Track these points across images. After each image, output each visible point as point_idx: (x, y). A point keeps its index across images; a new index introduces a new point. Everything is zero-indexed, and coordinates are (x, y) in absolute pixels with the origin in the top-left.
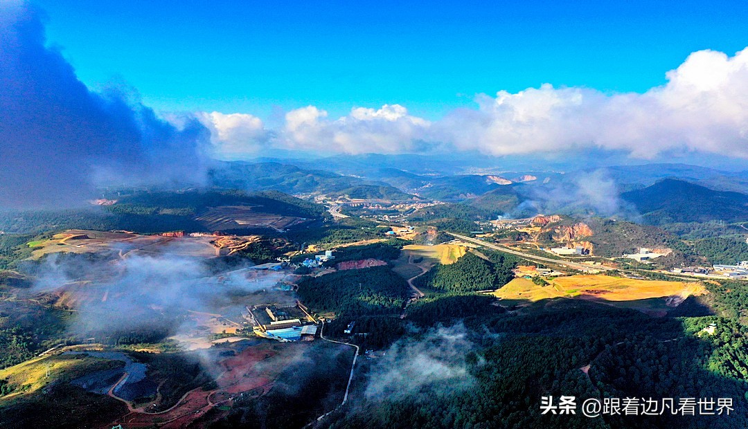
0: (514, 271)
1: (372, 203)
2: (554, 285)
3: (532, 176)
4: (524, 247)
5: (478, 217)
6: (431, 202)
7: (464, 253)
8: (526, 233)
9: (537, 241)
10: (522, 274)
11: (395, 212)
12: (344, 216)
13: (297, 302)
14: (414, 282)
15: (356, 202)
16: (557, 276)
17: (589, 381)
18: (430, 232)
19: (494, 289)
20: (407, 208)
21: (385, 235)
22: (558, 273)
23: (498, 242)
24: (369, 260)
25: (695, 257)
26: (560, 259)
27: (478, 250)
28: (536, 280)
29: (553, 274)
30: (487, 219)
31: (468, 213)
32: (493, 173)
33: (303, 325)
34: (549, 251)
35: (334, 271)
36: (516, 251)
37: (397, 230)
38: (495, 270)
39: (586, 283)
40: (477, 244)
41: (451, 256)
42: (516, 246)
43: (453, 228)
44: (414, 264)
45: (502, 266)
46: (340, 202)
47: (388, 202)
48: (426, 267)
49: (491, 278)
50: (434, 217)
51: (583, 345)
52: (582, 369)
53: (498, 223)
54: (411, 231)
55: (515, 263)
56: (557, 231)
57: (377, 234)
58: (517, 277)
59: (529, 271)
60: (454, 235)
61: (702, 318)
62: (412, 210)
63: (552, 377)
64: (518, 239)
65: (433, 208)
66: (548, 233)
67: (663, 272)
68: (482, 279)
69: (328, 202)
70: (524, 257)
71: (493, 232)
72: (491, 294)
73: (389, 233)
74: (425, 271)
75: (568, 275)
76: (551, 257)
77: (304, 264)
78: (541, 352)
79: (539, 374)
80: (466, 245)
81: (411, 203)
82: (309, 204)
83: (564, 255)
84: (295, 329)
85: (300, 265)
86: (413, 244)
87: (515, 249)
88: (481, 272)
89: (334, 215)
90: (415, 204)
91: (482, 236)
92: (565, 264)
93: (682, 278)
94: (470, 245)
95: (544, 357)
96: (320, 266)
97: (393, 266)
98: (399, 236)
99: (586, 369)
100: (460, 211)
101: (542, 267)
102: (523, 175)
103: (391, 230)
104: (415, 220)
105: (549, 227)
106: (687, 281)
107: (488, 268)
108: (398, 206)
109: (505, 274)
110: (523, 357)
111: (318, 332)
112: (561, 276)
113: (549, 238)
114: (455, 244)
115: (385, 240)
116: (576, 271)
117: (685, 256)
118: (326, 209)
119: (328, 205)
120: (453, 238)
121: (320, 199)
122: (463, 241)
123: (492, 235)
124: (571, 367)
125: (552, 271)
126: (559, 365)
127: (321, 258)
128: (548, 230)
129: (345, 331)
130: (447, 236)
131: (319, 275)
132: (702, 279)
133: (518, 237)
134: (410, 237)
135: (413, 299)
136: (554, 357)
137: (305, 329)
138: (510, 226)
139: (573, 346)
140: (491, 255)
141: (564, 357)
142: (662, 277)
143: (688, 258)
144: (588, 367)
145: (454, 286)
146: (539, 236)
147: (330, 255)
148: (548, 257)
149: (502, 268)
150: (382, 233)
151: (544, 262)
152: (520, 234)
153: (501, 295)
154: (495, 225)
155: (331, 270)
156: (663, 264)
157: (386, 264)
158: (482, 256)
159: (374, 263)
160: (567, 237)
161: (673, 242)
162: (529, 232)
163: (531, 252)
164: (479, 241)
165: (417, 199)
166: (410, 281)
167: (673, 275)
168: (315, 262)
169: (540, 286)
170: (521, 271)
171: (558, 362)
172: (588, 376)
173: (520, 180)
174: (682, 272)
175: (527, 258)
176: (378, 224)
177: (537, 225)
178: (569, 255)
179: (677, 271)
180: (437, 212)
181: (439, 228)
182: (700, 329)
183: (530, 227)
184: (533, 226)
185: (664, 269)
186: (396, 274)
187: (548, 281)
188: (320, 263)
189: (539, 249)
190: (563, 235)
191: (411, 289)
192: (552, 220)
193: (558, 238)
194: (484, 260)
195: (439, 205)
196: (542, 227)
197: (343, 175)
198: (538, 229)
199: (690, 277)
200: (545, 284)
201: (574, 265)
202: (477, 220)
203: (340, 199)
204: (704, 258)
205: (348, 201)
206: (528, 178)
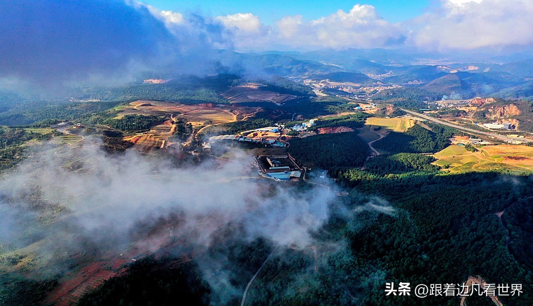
0: (451, 139)
1: (348, 87)
2: (482, 151)
3: (475, 66)
4: (461, 122)
5: (427, 98)
6: (391, 86)
7: (413, 125)
8: (464, 111)
9: (473, 118)
10: (457, 142)
11: (363, 93)
12: (324, 95)
13: (288, 155)
14: (374, 145)
15: (333, 84)
16: (485, 145)
17: (501, 223)
18: (388, 109)
19: (434, 152)
20: (372, 90)
21: (354, 110)
22: (487, 143)
23: (440, 117)
24: (341, 128)
26: (490, 132)
27: (425, 123)
28: (468, 147)
29: (482, 143)
30: (434, 100)
31: (419, 94)
32: (443, 64)
33: (291, 171)
34: (481, 126)
35: (315, 134)
36: (455, 125)
37: (363, 106)
38: (436, 138)
39: (509, 151)
40: (424, 119)
41: (403, 126)
42: (455, 121)
43: (406, 106)
44: (374, 132)
45: (442, 135)
46: (322, 84)
47: (357, 85)
48: (383, 134)
49: (432, 144)
50: (392, 97)
51: (500, 197)
52: (497, 214)
53: (442, 103)
54: (373, 107)
55: (453, 134)
56: (490, 110)
57: (348, 109)
58: (453, 144)
59: (463, 140)
60: (407, 111)
62: (376, 91)
63: (472, 218)
64: (457, 116)
65: (392, 91)
66: (482, 111)
68: (425, 144)
69: (313, 84)
70: (460, 129)
71: (437, 110)
72: (431, 156)
73: (357, 108)
74: (382, 137)
75: (495, 145)
76: (483, 130)
77: (294, 128)
78: (466, 200)
79: (461, 216)
80: (415, 118)
81: (375, 86)
82: (300, 85)
83: (494, 129)
84: (286, 173)
85: (291, 129)
86: (375, 117)
87: (453, 122)
88: (425, 139)
89: (317, 94)
90: (378, 87)
91: (429, 112)
92: (493, 136)
94: (418, 119)
95: (467, 204)
96: (305, 131)
97: (358, 132)
98: (364, 110)
99: (500, 214)
100: (413, 93)
101: (474, 137)
102: (467, 65)
103: (358, 106)
104: (377, 99)
105: (483, 107)
107: (431, 136)
108: (365, 88)
109: (444, 141)
110: (450, 203)
111: (302, 175)
112: (488, 145)
113: (483, 116)
114: (406, 118)
115: (354, 113)
116: (501, 142)
118: (312, 89)
119: (314, 86)
120: (406, 113)
121: (307, 82)
122: (413, 116)
123: (437, 112)
124: (487, 212)
125: (482, 141)
126: (479, 211)
127: (306, 125)
128: (482, 109)
129: (321, 177)
130: (401, 112)
131: (304, 137)
133: (457, 114)
134: (372, 112)
135: (371, 157)
136: (475, 204)
137: (293, 173)
138: (452, 106)
139: (492, 197)
140: (434, 127)
141: (483, 205)
144: (502, 213)
145: (403, 149)
146: (475, 114)
147: (313, 123)
148: (480, 130)
149: (442, 137)
150: (351, 108)
151: (476, 133)
152: (459, 112)
153: (439, 157)
154: (439, 105)
155: (312, 133)
157: (353, 130)
158: (427, 127)
159: (344, 130)
160: (498, 115)
162: (467, 110)
163: (467, 126)
164: (426, 117)
165: (381, 83)
166: (370, 144)
168: (302, 127)
169: (471, 152)
170: (457, 140)
171: (478, 208)
172: (500, 219)
173: (464, 69)
175: (463, 130)
176: (349, 101)
177: (474, 105)
178: (498, 129)
180: (394, 93)
181: (395, 105)
183: (468, 106)
184: (470, 106)
186: (359, 138)
187: (477, 148)
188: (306, 129)
189: (473, 124)
190: (495, 113)
191: (370, 149)
192: (487, 101)
193: (491, 116)
194: (428, 130)
195: (397, 88)
196: (478, 107)
197: (325, 64)
198: (474, 108)
200: (475, 150)
201: (500, 137)
202: (426, 100)
203: (322, 82)
205: (328, 84)
206: (471, 68)
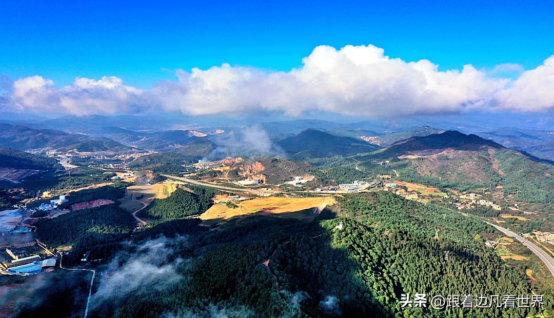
0: (213, 199)
1: (99, 155)
2: (242, 207)
3: (221, 130)
4: (219, 181)
5: (184, 161)
6: (147, 152)
7: (176, 189)
8: (220, 171)
9: (228, 177)
10: (219, 201)
11: (118, 161)
12: (74, 167)
13: (36, 241)
14: (138, 215)
15: (84, 154)
16: (243, 200)
17: (269, 270)
18: (147, 175)
19: (200, 214)
20: (128, 157)
21: (111, 180)
22: (244, 198)
23: (200, 179)
24: (98, 201)
25: (328, 180)
26: (244, 188)
27: (186, 186)
28: (229, 204)
29: (240, 199)
30: (191, 163)
31: (176, 159)
32: (193, 129)
33: (42, 259)
34: (236, 183)
35: (69, 211)
36: (213, 185)
37: (121, 175)
38: (200, 200)
39: (263, 203)
40: (185, 182)
41: (165, 192)
42: (213, 181)
43: (165, 171)
44: (137, 201)
45: (204, 196)
46: (70, 155)
47: (112, 153)
48: (147, 202)
49: (197, 206)
50: (150, 163)
51: (263, 247)
52: (264, 263)
53: (200, 165)
54: (132, 175)
55: (214, 194)
56: (241, 169)
57: (104, 179)
58: (216, 203)
59: (224, 199)
60: (167, 176)
61: (335, 219)
62: (132, 159)
63: (245, 272)
64: (214, 176)
65: (149, 157)
66: (235, 170)
67: (310, 191)
68: (190, 207)
69: (59, 156)
70: (219, 189)
71: (196, 172)
72: (197, 217)
73: (114, 178)
74: (146, 205)
75: (251, 199)
76: (239, 187)
77: (41, 208)
78: (236, 255)
79: (235, 272)
80: (176, 183)
81: (131, 153)
82: (41, 158)
83: (247, 185)
84: (35, 263)
85: (36, 209)
86: (135, 185)
87: (212, 183)
88: (189, 202)
89: (65, 166)
90: (134, 154)
91: (188, 175)
92: (248, 191)
93: (321, 195)
94: (180, 183)
95: (238, 259)
96: (55, 209)
97: (119, 203)
98: (123, 179)
99: (267, 263)
100: (170, 158)
101: (232, 195)
102: (215, 129)
103: (115, 175)
104: (135, 166)
105: (235, 166)
106: (325, 196)
107: (194, 198)
108: (120, 156)
109: (207, 202)
110: (223, 261)
111: (57, 263)
112: (246, 200)
113: (235, 174)
114: (167, 183)
115: (111, 183)
116: (255, 196)
117: (323, 180)
118: (57, 161)
119: (59, 158)
120: (166, 178)
121: (51, 153)
122: (174, 180)
123: (195, 174)
124: (257, 263)
125: (239, 197)
126: (249, 263)
127: (56, 202)
128: (234, 168)
129: (82, 260)
130: (161, 177)
131: (55, 216)
132: (333, 194)
133: (214, 174)
134: (131, 180)
135: (138, 228)
136: (245, 258)
137: (45, 263)
138: (208, 167)
139: (258, 248)
140: (195, 189)
141: (251, 257)
142: (310, 195)
143: (324, 181)
144: (268, 261)
145: (170, 214)
146: (229, 173)
147: (64, 199)
148: (236, 187)
149: (205, 198)
150: (108, 178)
151: (234, 191)
152: (215, 172)
153: (205, 218)
154: (197, 167)
155: (66, 211)
156: (310, 186)
157: (113, 202)
158: (189, 190)
159: (104, 202)
160: (248, 172)
161: (315, 171)
162: (222, 170)
163: (224, 185)
164: (186, 179)
165: (136, 150)
166: (134, 214)
167: (316, 193)
168: (50, 206)
169: (232, 209)
170: (218, 199)
171: (248, 260)
172: (268, 268)
173: (213, 133)
174: (322, 190)
175: (221, 189)
176: (105, 171)
177: (227, 165)
178: (250, 185)
179: (318, 190)
180: (152, 159)
181: (155, 171)
182: (334, 227)
183: (222, 166)
184: (224, 166)
185: (311, 190)
186: (122, 210)
187: (237, 205)
188: (55, 207)
189: (229, 182)
190: (245, 171)
191: (136, 220)
192: (237, 161)
193: (242, 173)
194: (191, 193)
195: (153, 154)
196: (231, 166)
197: (71, 133)
198: (228, 168)
199: (326, 193)
200: (236, 206)
201: (254, 192)
202: (183, 164)
203: (70, 153)
204: (333, 181)
205: (77, 154)
206: (218, 132)
